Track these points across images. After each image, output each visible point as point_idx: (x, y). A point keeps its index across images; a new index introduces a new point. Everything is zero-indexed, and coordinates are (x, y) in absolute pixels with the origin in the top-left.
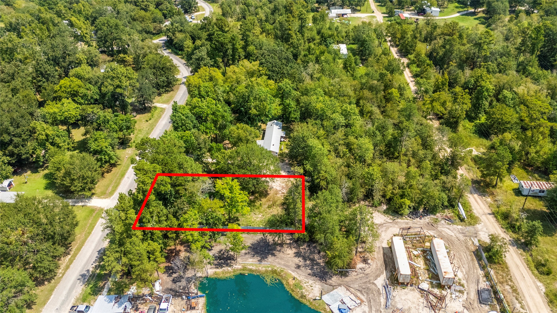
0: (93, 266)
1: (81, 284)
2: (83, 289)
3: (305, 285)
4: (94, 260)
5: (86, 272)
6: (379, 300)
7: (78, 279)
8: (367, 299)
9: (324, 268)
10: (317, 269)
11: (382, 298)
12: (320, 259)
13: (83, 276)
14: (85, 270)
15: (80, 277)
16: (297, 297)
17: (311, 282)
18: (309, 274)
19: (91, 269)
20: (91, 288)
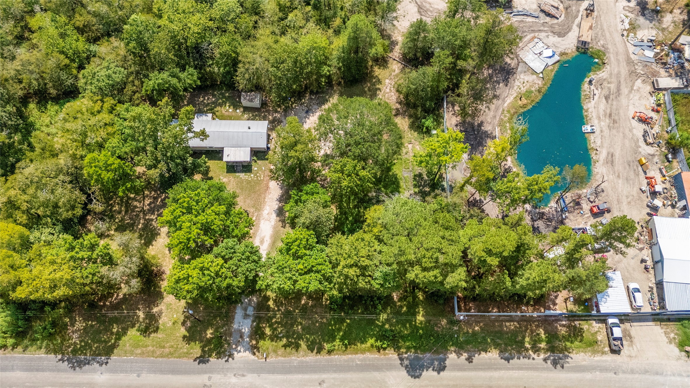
0: (535, 356)
1: (569, 360)
2: (576, 354)
3: (522, 89)
4: (526, 360)
5: (549, 362)
6: (529, 22)
7: (563, 367)
8: (530, 33)
9: (495, 70)
10: (497, 77)
11: (527, 20)
12: (483, 73)
13: (555, 363)
14: (545, 365)
15: (559, 366)
16: (540, 97)
17: (517, 83)
18: (506, 86)
19: (542, 356)
20: (572, 342)
